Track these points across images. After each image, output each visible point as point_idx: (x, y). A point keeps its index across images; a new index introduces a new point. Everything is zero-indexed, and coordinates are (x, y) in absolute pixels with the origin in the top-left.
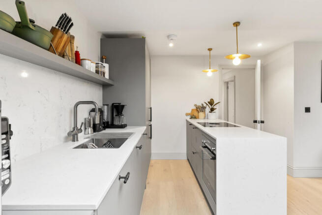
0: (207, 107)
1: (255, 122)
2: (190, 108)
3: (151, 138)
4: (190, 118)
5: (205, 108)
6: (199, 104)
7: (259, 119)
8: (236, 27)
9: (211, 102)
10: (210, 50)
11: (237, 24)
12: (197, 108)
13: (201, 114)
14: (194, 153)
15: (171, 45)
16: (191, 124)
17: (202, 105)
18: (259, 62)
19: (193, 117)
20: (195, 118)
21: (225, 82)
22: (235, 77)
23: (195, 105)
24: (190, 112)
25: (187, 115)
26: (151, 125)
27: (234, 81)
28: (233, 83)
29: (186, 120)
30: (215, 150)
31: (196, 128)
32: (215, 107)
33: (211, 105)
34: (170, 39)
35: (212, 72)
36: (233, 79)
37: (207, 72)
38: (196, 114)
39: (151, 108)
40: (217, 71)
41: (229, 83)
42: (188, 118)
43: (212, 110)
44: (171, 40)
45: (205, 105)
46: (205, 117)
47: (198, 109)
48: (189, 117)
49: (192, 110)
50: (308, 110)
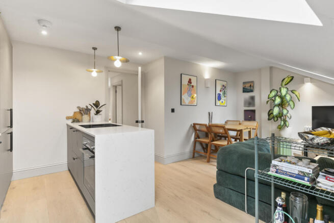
0: (93, 109)
1: (137, 122)
2: (72, 111)
3: (11, 150)
4: (72, 122)
5: (90, 110)
6: (83, 106)
7: (140, 119)
8: (117, 31)
9: (97, 104)
10: (95, 49)
11: (118, 29)
12: (80, 110)
13: (85, 117)
14: (74, 159)
15: (44, 33)
16: (72, 128)
17: (87, 107)
18: (140, 68)
19: (75, 120)
20: (78, 121)
21: (114, 86)
22: (122, 81)
23: (78, 107)
24: (71, 115)
25: (68, 118)
26: (11, 134)
27: (121, 85)
28: (120, 87)
29: (67, 125)
30: (94, 148)
31: (77, 130)
32: (100, 109)
33: (97, 107)
34: (42, 24)
35: (97, 72)
36: (120, 83)
37: (92, 71)
38: (78, 117)
39: (11, 110)
40: (102, 72)
41: (118, 87)
42: (69, 122)
43: (98, 112)
44: (44, 26)
45: (90, 107)
46: (90, 120)
47: (82, 112)
48: (71, 120)
49: (75, 113)
50: (173, 110)
